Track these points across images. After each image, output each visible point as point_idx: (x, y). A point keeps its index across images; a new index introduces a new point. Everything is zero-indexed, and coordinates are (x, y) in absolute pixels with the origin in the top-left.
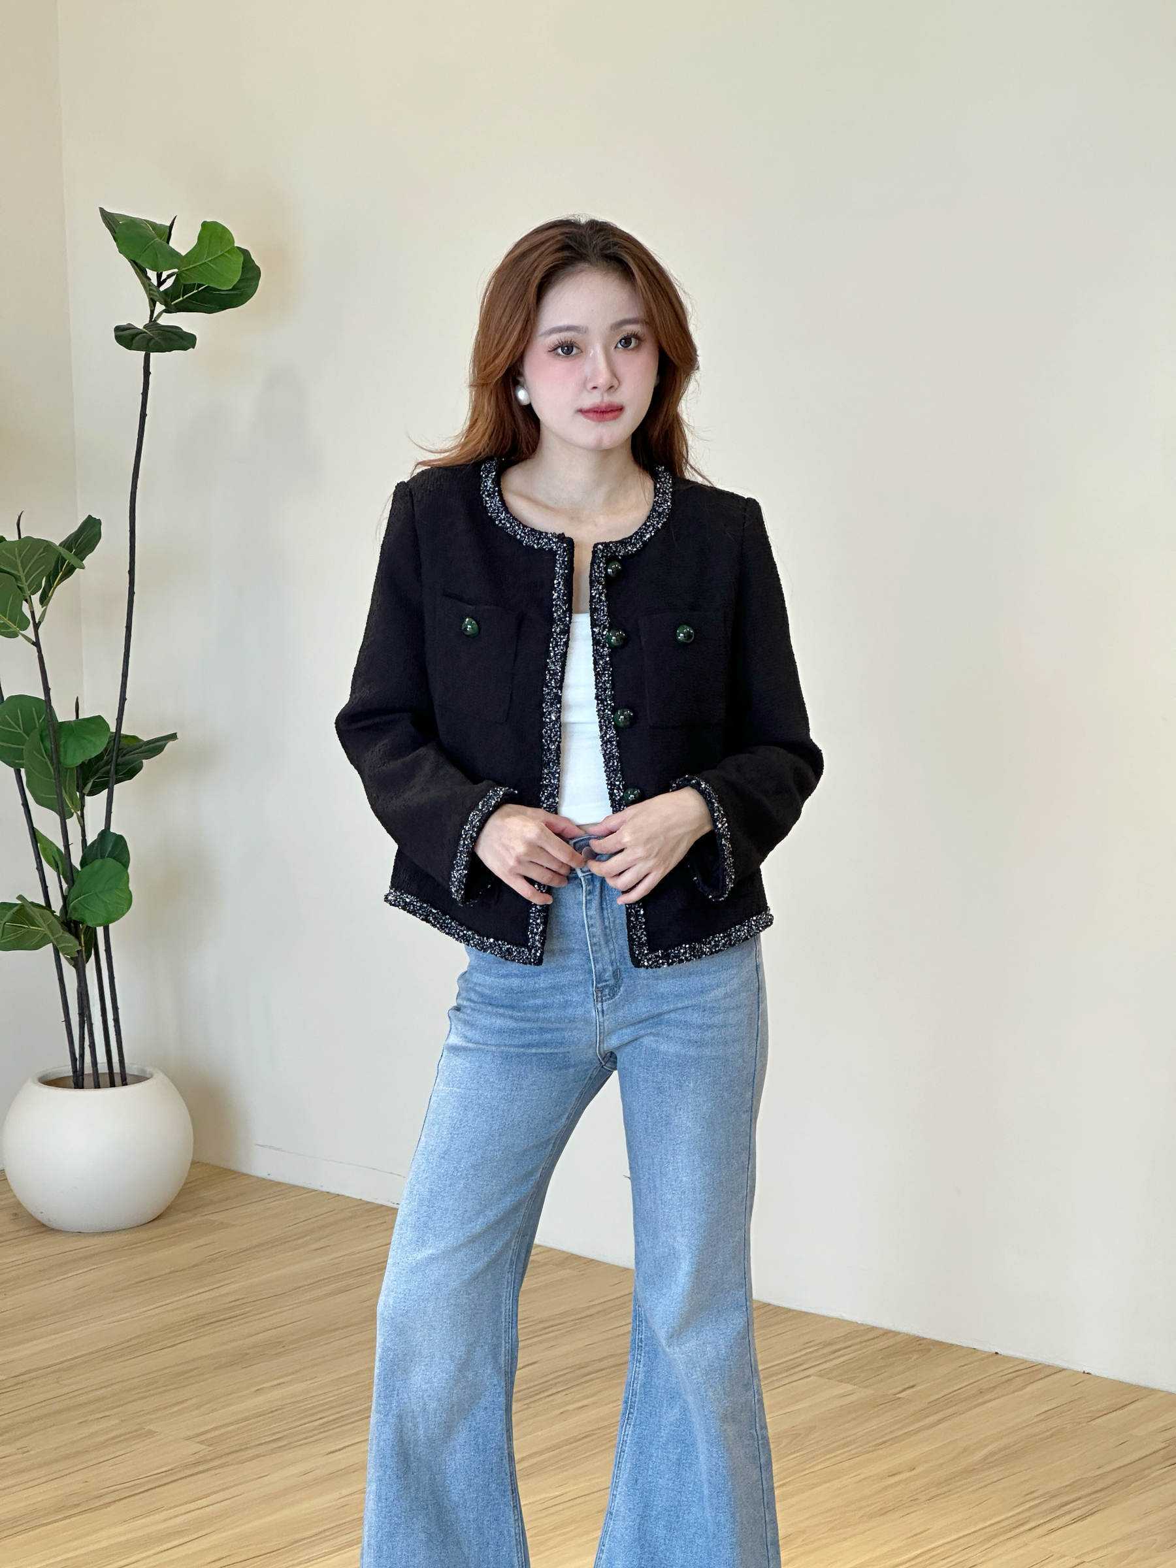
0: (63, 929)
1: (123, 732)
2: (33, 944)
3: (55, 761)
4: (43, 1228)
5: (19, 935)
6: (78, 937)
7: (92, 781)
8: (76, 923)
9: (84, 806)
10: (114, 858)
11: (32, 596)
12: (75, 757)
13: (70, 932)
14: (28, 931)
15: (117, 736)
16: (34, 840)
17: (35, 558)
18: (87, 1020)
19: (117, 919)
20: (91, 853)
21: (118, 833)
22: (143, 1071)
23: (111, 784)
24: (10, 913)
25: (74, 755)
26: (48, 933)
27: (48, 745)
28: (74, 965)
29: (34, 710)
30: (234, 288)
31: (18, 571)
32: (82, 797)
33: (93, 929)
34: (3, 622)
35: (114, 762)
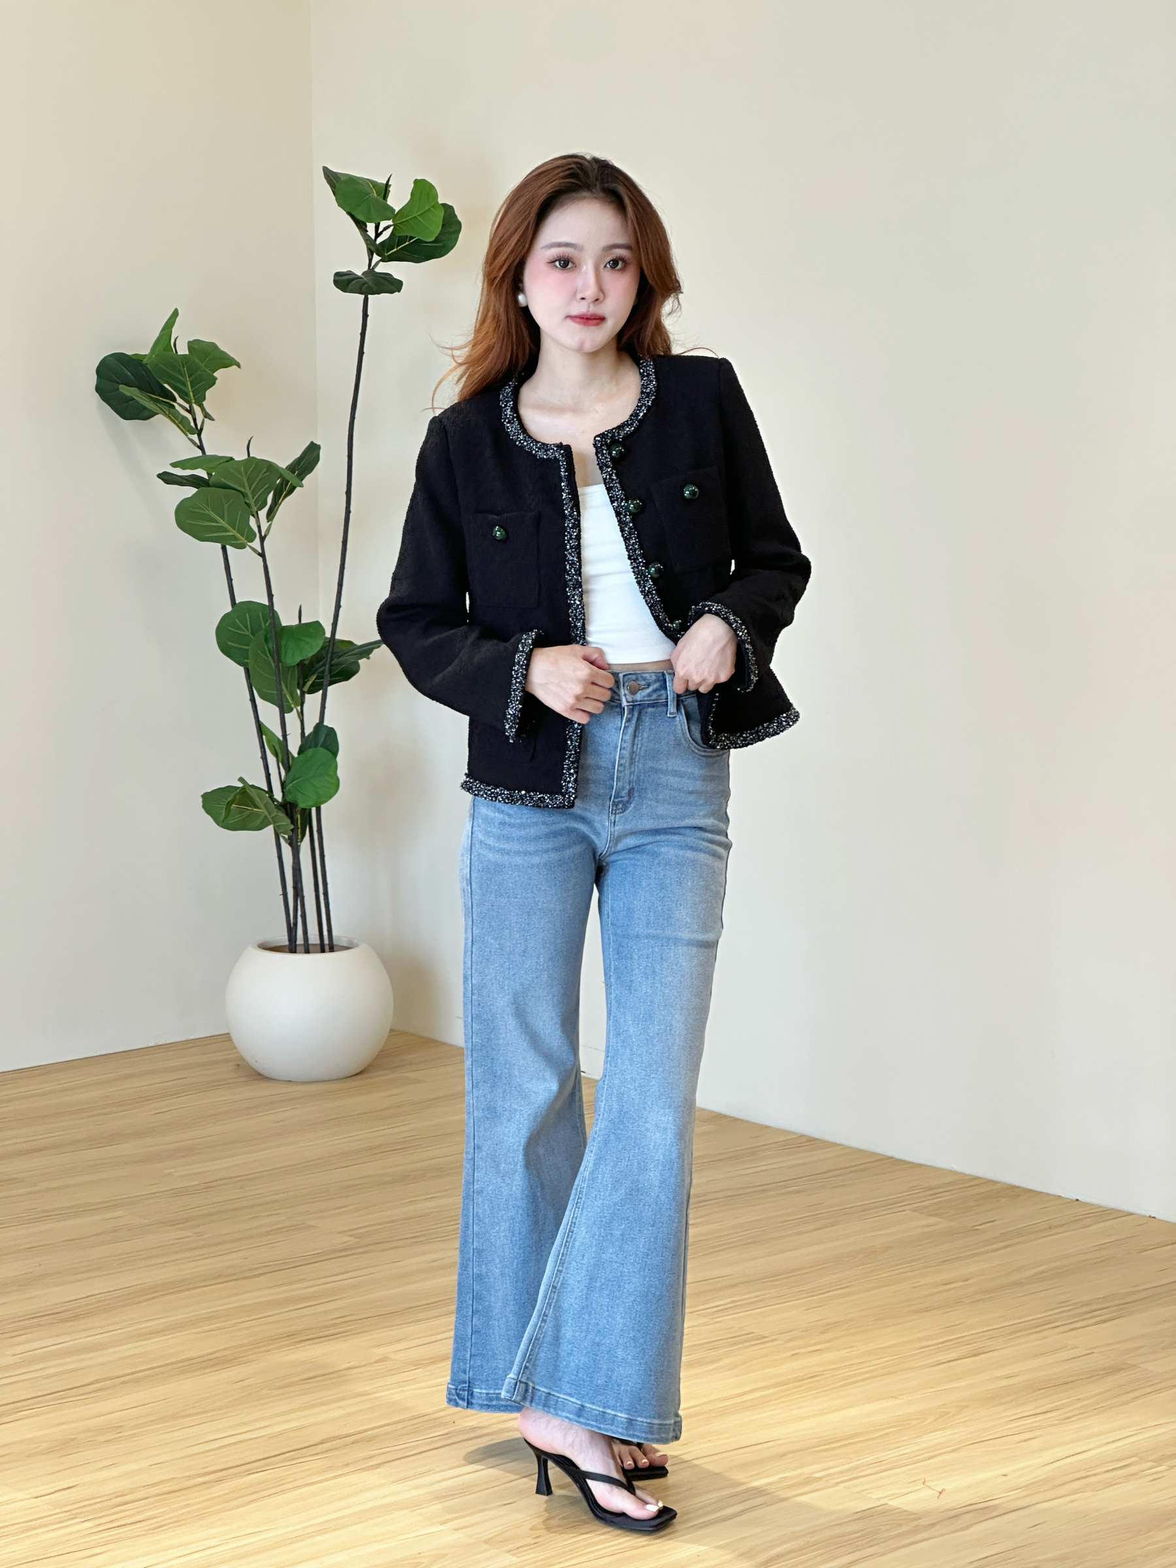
0: (281, 812)
1: (338, 637)
2: (256, 825)
3: (276, 660)
5: (244, 816)
6: (293, 818)
7: (310, 680)
8: (294, 806)
9: (304, 703)
10: (326, 748)
11: (260, 512)
15: (332, 637)
16: (259, 732)
17: (259, 478)
18: (300, 893)
19: (326, 802)
20: (307, 743)
21: (330, 726)
22: (351, 942)
23: (325, 683)
24: (233, 795)
25: (293, 655)
26: (266, 814)
27: (271, 645)
28: (290, 844)
29: (260, 614)
30: (436, 241)
31: (245, 488)
32: (303, 694)
33: (307, 811)
34: (232, 534)
35: (328, 662)
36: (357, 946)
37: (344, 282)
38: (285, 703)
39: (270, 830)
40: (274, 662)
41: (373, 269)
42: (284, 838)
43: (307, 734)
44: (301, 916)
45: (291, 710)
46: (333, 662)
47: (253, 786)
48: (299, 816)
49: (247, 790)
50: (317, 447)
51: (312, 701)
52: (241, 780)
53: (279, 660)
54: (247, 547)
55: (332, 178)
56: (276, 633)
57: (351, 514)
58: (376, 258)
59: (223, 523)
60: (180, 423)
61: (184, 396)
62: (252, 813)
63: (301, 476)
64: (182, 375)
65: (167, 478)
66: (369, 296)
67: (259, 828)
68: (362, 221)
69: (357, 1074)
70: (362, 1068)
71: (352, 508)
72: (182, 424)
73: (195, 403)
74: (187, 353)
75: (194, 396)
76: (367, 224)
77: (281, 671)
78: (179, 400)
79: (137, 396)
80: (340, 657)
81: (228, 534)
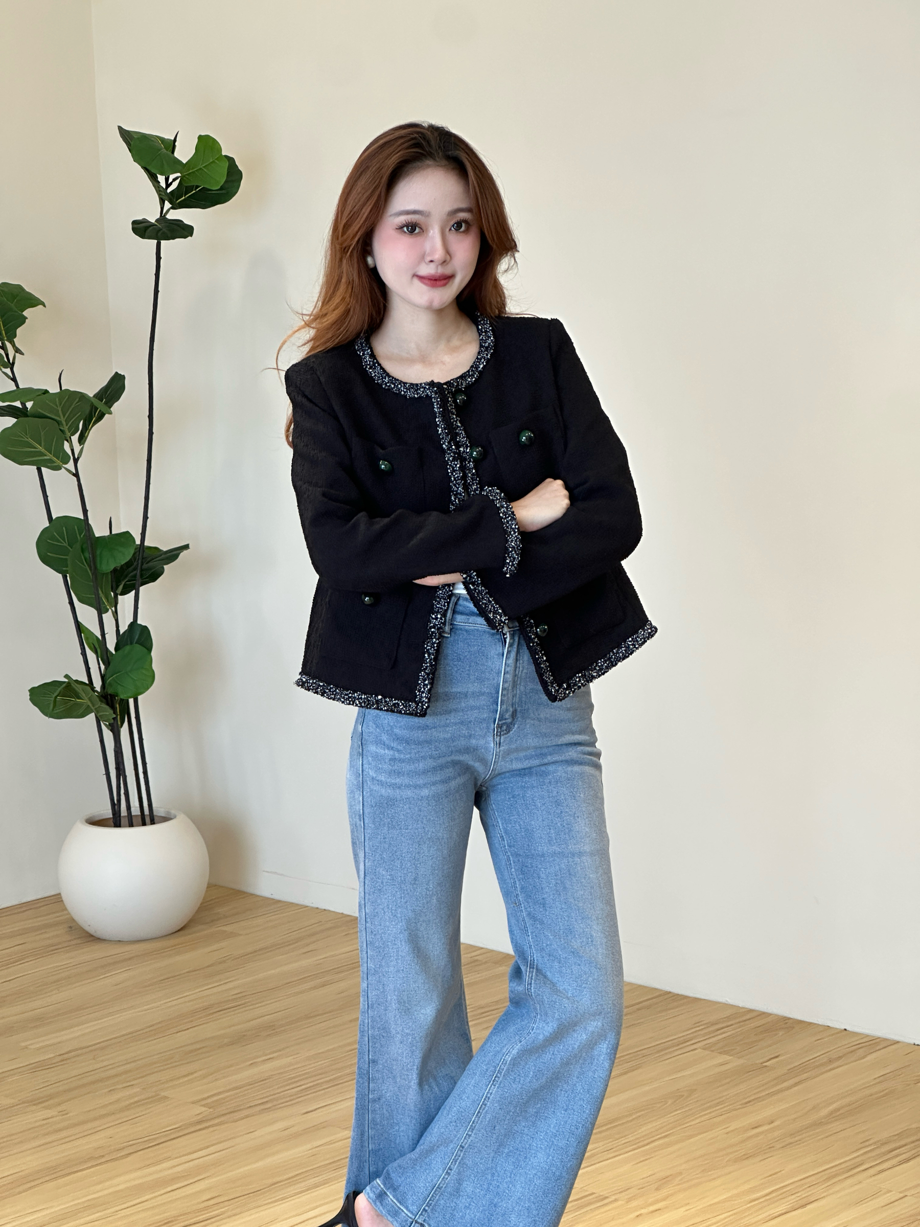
0: (101, 701)
1: (147, 544)
2: (79, 713)
3: (92, 568)
4: (91, 938)
5: (68, 707)
6: (113, 707)
7: (123, 583)
8: (113, 696)
9: (117, 604)
10: (142, 644)
11: (71, 437)
12: (108, 564)
13: (108, 704)
14: (75, 703)
15: (142, 547)
16: (78, 631)
17: (72, 408)
18: (122, 773)
19: (142, 693)
20: (123, 640)
21: (143, 624)
22: (168, 813)
23: (137, 586)
24: (59, 689)
25: (108, 561)
26: (90, 705)
27: (87, 555)
28: (111, 730)
29: (76, 527)
30: (221, 188)
31: (59, 417)
32: (117, 595)
33: (126, 701)
34: (48, 458)
35: (139, 567)
36: (175, 817)
37: (141, 229)
38: (101, 606)
40: (91, 570)
41: (164, 216)
42: (105, 725)
43: (121, 633)
44: (124, 794)
45: (107, 611)
46: (143, 567)
47: (77, 681)
48: (118, 706)
49: (71, 684)
50: (123, 377)
51: (126, 602)
52: (67, 676)
53: (96, 568)
54: (63, 469)
55: (126, 136)
56: (91, 543)
58: (167, 205)
59: (41, 449)
62: (77, 704)
63: (109, 404)
67: (82, 716)
68: (154, 173)
69: (179, 931)
71: (154, 431)
73: (7, 341)
75: (6, 334)
76: (158, 176)
77: (97, 577)
80: (148, 561)
81: (45, 457)
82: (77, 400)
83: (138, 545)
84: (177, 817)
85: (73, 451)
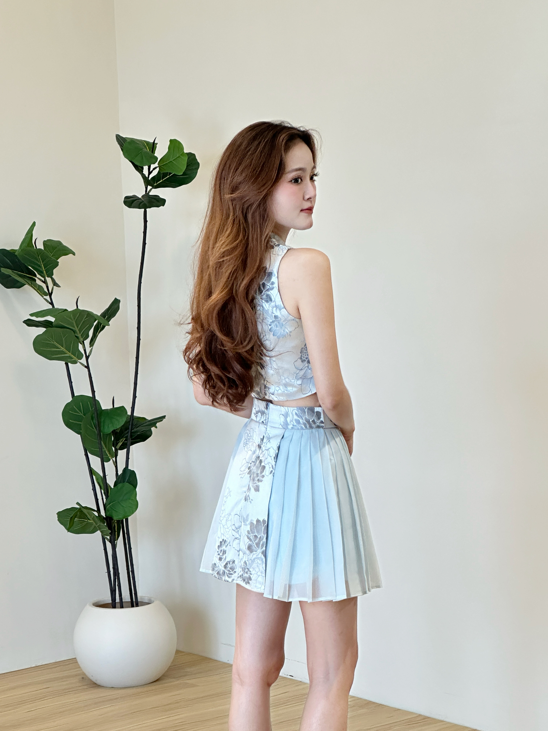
0: (105, 523)
1: (135, 414)
2: (91, 530)
4: (95, 685)
5: (84, 525)
7: (120, 442)
8: (112, 519)
9: (117, 455)
10: (129, 483)
11: (85, 341)
12: (108, 428)
14: (87, 523)
15: (132, 415)
16: (91, 473)
17: (83, 320)
18: (116, 571)
19: (131, 515)
20: (120, 479)
21: (132, 470)
22: (150, 600)
23: (128, 443)
24: (74, 512)
25: (108, 427)
26: (94, 524)
27: (95, 421)
28: (110, 542)
29: (89, 403)
30: (184, 174)
31: (75, 328)
32: (116, 450)
33: (121, 521)
34: (68, 355)
35: (130, 431)
36: (153, 602)
37: (131, 202)
38: (104, 456)
39: (99, 533)
40: (97, 431)
41: (148, 193)
42: (107, 538)
43: (119, 475)
44: (118, 585)
45: (109, 460)
46: (132, 431)
47: (86, 508)
48: (116, 524)
49: (83, 510)
50: (119, 301)
51: (122, 454)
52: (78, 504)
53: (100, 431)
54: (78, 363)
55: (121, 140)
56: (97, 414)
57: (141, 341)
58: (149, 188)
59: (63, 349)
60: (38, 289)
61: (41, 273)
62: (88, 523)
63: (109, 320)
64: (39, 262)
65: (29, 323)
66: (147, 209)
67: (93, 532)
68: (140, 166)
69: (155, 681)
70: (158, 678)
71: (141, 338)
72: (39, 289)
73: (47, 277)
74: (42, 248)
75: (46, 273)
76: (144, 167)
77: (101, 436)
78: (38, 276)
79: (13, 275)
80: (137, 428)
81: (66, 355)
82: (86, 315)
83: (129, 415)
84: (154, 602)
85: (85, 351)
